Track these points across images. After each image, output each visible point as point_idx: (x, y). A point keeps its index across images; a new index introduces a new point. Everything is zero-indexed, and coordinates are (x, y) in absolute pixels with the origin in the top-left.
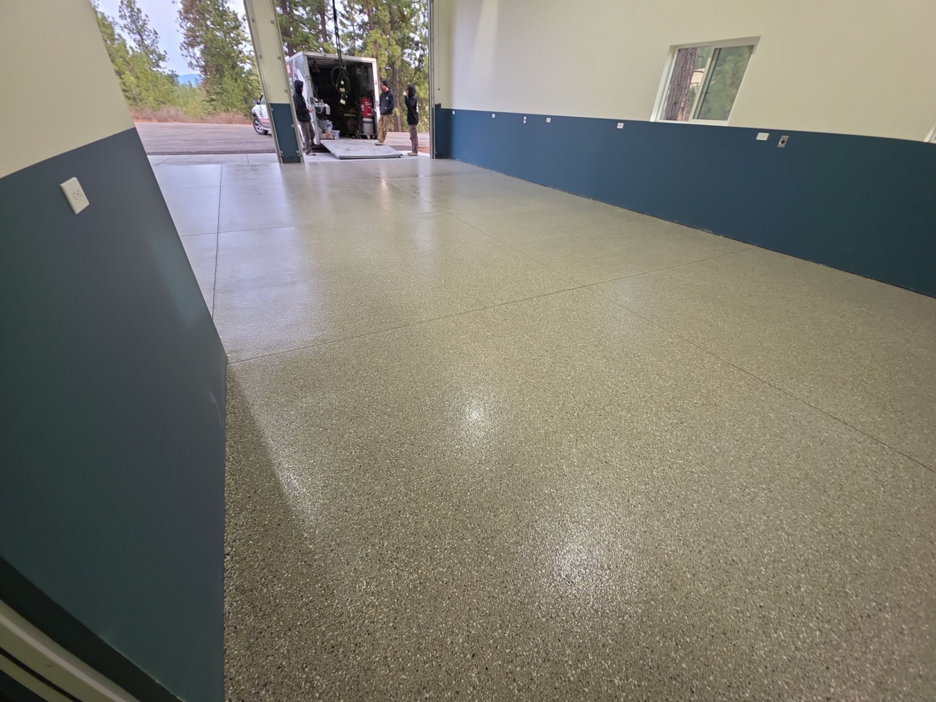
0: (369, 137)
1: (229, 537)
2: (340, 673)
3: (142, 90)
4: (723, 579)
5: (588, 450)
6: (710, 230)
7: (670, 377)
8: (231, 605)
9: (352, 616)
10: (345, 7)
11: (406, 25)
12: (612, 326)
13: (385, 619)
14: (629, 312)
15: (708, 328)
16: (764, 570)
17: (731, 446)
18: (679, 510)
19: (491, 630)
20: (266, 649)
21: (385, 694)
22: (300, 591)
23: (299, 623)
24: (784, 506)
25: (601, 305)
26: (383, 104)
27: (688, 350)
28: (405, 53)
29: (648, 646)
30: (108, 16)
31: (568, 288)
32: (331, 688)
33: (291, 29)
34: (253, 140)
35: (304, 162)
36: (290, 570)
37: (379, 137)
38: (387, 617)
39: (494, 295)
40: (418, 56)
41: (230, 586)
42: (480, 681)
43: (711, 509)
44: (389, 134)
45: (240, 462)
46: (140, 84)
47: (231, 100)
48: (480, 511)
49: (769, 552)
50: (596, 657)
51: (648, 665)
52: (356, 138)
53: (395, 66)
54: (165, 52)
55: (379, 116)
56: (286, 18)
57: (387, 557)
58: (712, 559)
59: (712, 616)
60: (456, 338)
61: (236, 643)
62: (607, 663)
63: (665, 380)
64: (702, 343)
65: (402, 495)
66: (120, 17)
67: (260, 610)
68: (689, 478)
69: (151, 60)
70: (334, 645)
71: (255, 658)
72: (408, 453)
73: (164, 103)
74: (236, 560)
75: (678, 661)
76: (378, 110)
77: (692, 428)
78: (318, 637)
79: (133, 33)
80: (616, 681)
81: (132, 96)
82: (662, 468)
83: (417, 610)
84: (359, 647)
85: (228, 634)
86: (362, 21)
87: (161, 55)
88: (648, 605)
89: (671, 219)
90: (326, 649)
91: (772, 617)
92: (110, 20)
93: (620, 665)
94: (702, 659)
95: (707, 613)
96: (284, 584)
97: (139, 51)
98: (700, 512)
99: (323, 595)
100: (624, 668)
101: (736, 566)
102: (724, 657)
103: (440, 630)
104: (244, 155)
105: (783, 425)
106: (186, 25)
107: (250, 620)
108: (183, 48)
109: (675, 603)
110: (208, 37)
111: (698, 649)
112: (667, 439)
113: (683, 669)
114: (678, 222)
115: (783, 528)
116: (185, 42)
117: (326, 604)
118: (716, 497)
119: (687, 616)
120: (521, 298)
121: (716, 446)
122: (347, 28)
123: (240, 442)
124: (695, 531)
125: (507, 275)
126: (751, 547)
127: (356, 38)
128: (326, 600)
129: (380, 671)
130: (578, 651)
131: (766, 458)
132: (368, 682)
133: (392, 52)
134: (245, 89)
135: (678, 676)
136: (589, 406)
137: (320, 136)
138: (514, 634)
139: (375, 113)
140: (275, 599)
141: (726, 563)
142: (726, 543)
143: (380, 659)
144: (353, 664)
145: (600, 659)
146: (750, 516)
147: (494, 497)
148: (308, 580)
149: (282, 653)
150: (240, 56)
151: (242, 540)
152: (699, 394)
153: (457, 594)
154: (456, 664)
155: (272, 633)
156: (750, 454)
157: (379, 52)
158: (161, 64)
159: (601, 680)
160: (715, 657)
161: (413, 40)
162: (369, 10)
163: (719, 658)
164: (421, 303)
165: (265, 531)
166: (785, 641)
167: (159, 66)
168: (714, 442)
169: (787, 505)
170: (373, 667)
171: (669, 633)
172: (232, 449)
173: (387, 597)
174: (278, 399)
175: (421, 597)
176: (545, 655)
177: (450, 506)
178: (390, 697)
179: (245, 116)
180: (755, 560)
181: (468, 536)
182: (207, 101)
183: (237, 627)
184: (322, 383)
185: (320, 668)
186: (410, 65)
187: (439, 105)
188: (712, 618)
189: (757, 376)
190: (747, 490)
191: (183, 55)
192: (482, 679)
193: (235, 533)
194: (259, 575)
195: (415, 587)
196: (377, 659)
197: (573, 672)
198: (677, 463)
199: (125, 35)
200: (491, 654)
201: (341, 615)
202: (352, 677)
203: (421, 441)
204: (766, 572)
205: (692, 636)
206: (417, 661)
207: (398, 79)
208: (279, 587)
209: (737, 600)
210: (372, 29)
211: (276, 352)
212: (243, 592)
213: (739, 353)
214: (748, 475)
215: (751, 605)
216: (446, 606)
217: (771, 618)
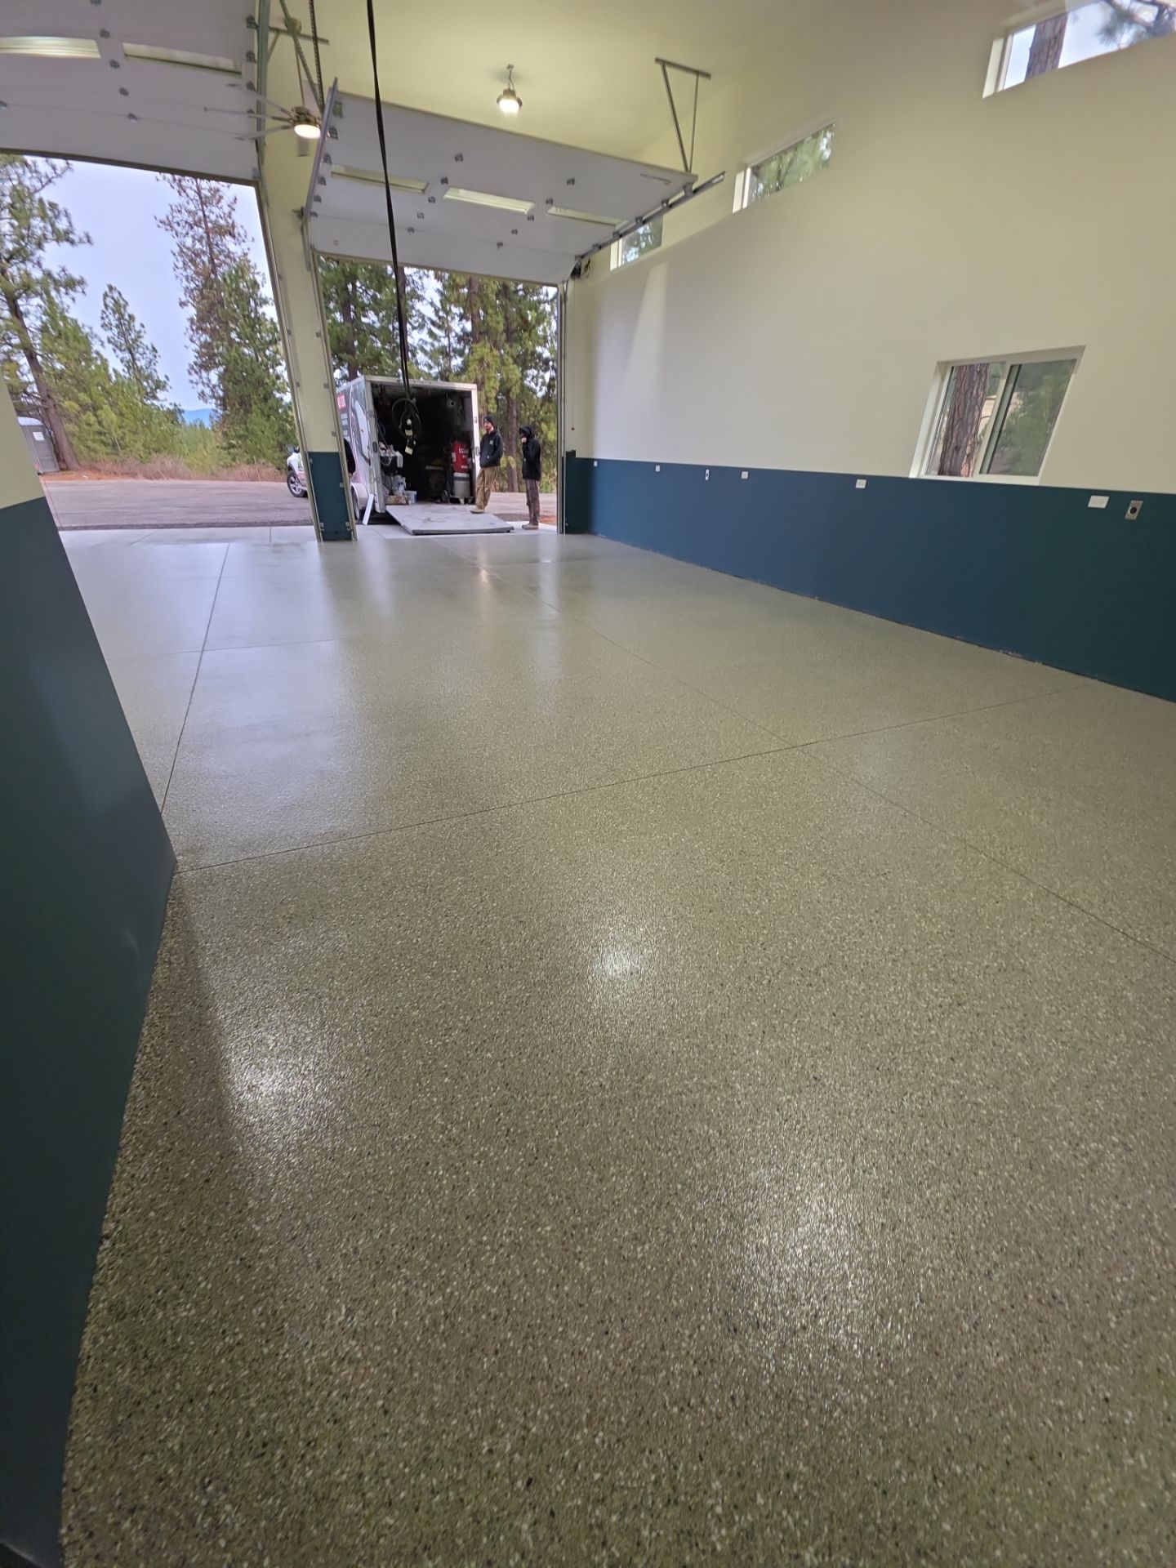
0: (462, 501)
1: (115, 1202)
2: (270, 1502)
3: (127, 432)
4: (1034, 1336)
5: (784, 1053)
6: (1017, 652)
7: (940, 916)
8: (95, 1341)
9: (309, 1379)
10: (437, 312)
11: (530, 335)
12: (840, 819)
13: (370, 1391)
14: (872, 794)
15: (1012, 825)
16: (1114, 1319)
17: (1052, 1054)
18: (949, 1182)
19: (569, 1426)
20: (142, 1438)
21: (349, 1554)
22: (222, 1320)
23: (210, 1389)
24: (1154, 1182)
25: (824, 780)
26: (485, 452)
27: (974, 865)
28: (527, 376)
29: (876, 1479)
30: (83, 325)
31: (767, 749)
32: (250, 1532)
33: (356, 343)
34: (285, 506)
35: (356, 539)
36: (213, 1275)
37: (478, 501)
38: (374, 1386)
39: (639, 760)
40: (547, 380)
41: (99, 1304)
42: (535, 1539)
43: (1013, 1182)
44: (493, 495)
45: (161, 1055)
46: (124, 424)
47: (258, 446)
48: (573, 1168)
49: (1125, 1279)
50: (770, 1501)
51: (875, 1524)
52: (442, 502)
53: (511, 394)
54: (166, 377)
55: (478, 469)
56: (348, 328)
57: (392, 1257)
58: (1012, 1292)
59: (1009, 1419)
60: (566, 834)
61: (91, 1421)
62: (793, 1516)
63: (931, 920)
64: (1001, 852)
65: (435, 1130)
66: (102, 326)
67: (145, 1356)
68: (972, 1116)
69: (145, 389)
70: (267, 1440)
71: (120, 1455)
72: (456, 1048)
73: (157, 451)
74: (119, 1250)
75: (935, 1517)
76: (477, 460)
77: (978, 1015)
78: (241, 1421)
79: (121, 350)
80: (807, 1557)
81: (110, 442)
82: (919, 1093)
83: (433, 1375)
84: (314, 1448)
85: (80, 1402)
86: (463, 330)
87: (160, 382)
88: (881, 1388)
89: (952, 634)
90: (251, 1448)
91: (1127, 1422)
92: (87, 330)
93: (817, 1522)
94: (983, 1512)
95: (998, 1410)
96: (197, 1304)
97: (127, 375)
98: (990, 1189)
99: (262, 1331)
100: (826, 1530)
101: (1060, 1308)
102: (1028, 1508)
103: (471, 1422)
104: (266, 529)
105: (1151, 1014)
106: (199, 339)
107: (123, 1376)
108: (193, 372)
109: (936, 1387)
110: (230, 356)
111: (977, 1491)
112: (931, 1036)
113: (945, 1534)
114: (962, 638)
115: (1152, 1230)
116: (195, 363)
117: (266, 1351)
118: (1023, 1157)
119: (957, 1415)
120: (685, 765)
121: (1024, 1052)
122: (439, 341)
123: (170, 1017)
124: (980, 1228)
125: (664, 726)
126: (1089, 1268)
127: (452, 354)
128: (267, 1341)
129: (347, 1504)
130: (737, 1484)
131: (1120, 1080)
132: (320, 1527)
133: (507, 375)
134: (282, 430)
135: (933, 1549)
136: (790, 966)
137: (385, 500)
138: (614, 1440)
139: (473, 465)
140: (175, 1334)
141: (1040, 1301)
142: (1040, 1258)
143: (349, 1478)
144: (296, 1484)
145: (779, 1506)
146: (1089, 1201)
147: (602, 1141)
148: (241, 1298)
149: (171, 1449)
150: (278, 382)
151: (138, 1208)
152: (993, 948)
153: (512, 1344)
154: (494, 1500)
155: (158, 1407)
156: (1088, 1070)
157: (486, 375)
158: (160, 394)
159: (777, 1552)
160: (1010, 1510)
161: (540, 356)
162: (473, 315)
163: (1017, 1512)
164: (514, 772)
165: (182, 1193)
166: (1146, 1472)
167: (155, 398)
168: (1019, 1044)
169: (1161, 1181)
170: (333, 1495)
171: (921, 1453)
172: (154, 1030)
173: (379, 1343)
174: (248, 939)
175: (444, 1345)
176: (669, 1491)
177: (521, 1157)
178: (358, 1561)
179: (279, 469)
180: (1098, 1297)
181: (545, 1219)
182: (224, 449)
183: (99, 1387)
184: (328, 911)
185: (234, 1486)
186: (535, 393)
187: (574, 453)
188: (1008, 1424)
189: (1101, 918)
190: (1083, 1147)
191: (191, 382)
192: (541, 1538)
193: (129, 1193)
194: (154, 1283)
195: (435, 1324)
196: (344, 1477)
197: (724, 1532)
198: (949, 1084)
199: (108, 353)
200: (563, 1482)
201: (290, 1377)
202: (290, 1514)
203: (482, 1024)
204: (1118, 1323)
205: (966, 1462)
206: (420, 1487)
207: (515, 413)
208: (185, 1310)
209: (1061, 1384)
210: (477, 341)
211: (260, 854)
212: (121, 1316)
213: (1067, 874)
214: (1084, 1115)
215: (1087, 1395)
216: (488, 1368)
217: (1124, 1425)
